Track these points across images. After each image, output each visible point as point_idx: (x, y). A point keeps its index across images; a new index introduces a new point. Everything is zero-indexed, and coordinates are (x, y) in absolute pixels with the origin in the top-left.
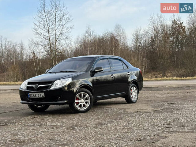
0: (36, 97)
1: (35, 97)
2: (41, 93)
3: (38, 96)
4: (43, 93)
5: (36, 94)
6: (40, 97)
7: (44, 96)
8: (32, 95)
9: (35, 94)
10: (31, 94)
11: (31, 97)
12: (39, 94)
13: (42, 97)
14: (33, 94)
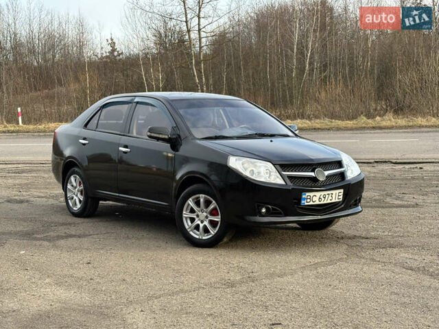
0: (325, 202)
1: (322, 203)
2: (337, 191)
3: (330, 198)
4: (342, 191)
5: (326, 193)
7: (341, 197)
8: (315, 198)
9: (323, 193)
10: (312, 194)
11: (311, 203)
12: (334, 192)
13: (337, 200)
14: (318, 194)
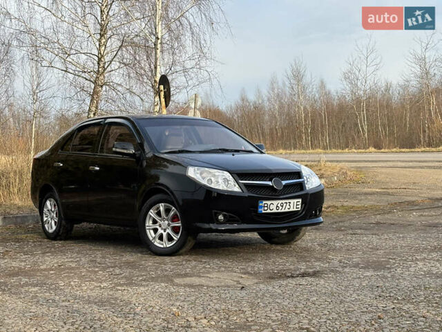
0: (283, 211)
3: (288, 207)
4: (300, 200)
5: (284, 201)
6: (291, 210)
7: (300, 206)
8: (273, 206)
9: (280, 202)
11: (269, 211)
13: (295, 209)
14: (275, 202)
